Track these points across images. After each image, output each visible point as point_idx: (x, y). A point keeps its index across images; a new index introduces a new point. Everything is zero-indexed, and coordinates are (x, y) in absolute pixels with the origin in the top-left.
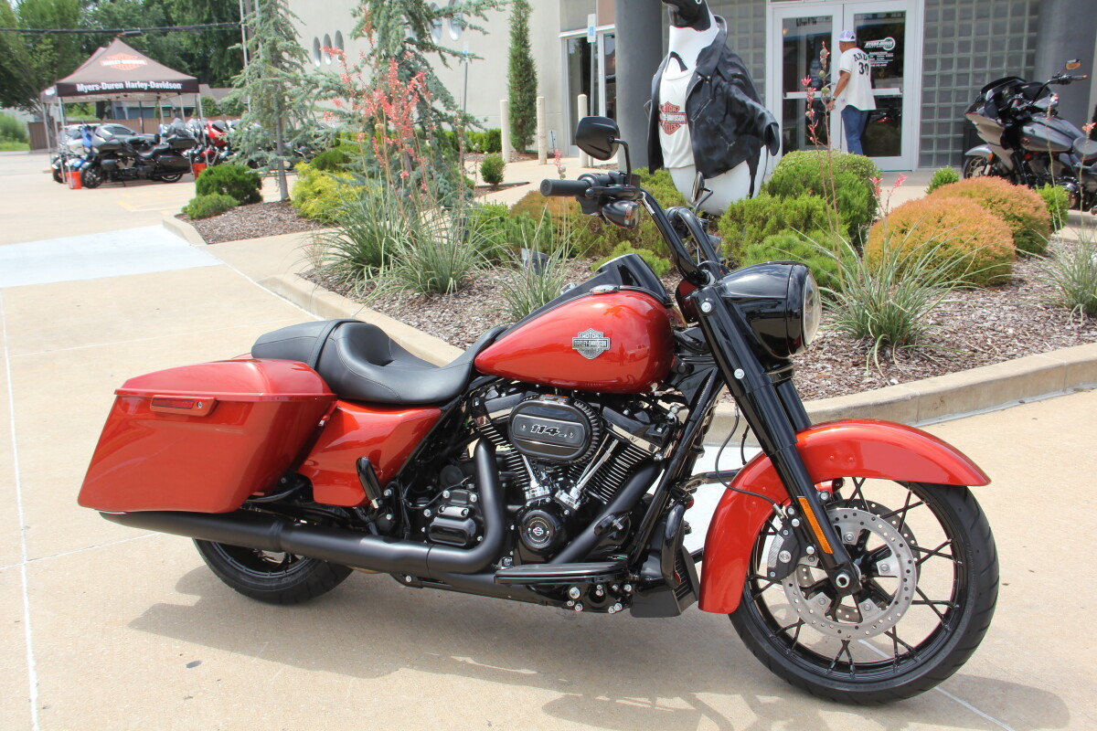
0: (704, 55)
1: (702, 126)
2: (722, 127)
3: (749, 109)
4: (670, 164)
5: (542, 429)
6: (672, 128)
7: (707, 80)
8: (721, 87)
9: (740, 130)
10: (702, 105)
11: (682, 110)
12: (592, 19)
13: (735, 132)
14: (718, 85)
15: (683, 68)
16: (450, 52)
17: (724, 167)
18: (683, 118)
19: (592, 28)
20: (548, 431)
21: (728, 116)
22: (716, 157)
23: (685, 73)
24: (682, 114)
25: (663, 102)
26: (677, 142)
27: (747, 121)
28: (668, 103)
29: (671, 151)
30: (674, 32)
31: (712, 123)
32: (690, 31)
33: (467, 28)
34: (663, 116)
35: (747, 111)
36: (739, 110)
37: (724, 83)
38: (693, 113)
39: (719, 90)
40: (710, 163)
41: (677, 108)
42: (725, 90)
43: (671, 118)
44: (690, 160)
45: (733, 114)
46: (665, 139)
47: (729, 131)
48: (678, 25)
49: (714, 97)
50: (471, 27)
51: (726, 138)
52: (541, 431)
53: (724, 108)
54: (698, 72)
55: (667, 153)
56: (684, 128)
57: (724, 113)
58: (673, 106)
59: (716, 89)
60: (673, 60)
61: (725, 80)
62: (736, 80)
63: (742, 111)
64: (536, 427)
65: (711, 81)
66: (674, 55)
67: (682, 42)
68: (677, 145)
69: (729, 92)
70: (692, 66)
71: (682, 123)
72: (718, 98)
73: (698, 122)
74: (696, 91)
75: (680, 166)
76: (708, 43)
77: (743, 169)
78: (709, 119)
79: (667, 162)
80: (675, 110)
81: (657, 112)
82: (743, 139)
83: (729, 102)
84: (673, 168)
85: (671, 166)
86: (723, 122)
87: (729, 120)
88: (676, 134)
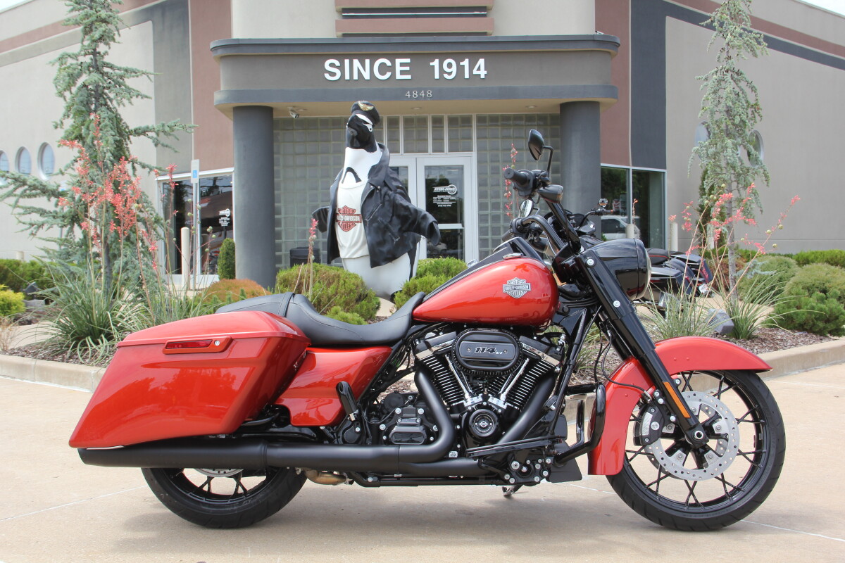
0: (374, 171)
1: (375, 225)
2: (390, 226)
3: (412, 211)
4: (347, 255)
5: (484, 349)
6: (347, 226)
7: (377, 189)
8: (388, 195)
9: (404, 229)
10: (374, 207)
11: (358, 211)
12: (195, 164)
13: (400, 230)
14: (386, 194)
15: (358, 180)
16: (140, 164)
17: (392, 257)
18: (358, 218)
19: (195, 172)
20: (488, 350)
21: (394, 218)
22: (385, 249)
23: (359, 183)
24: (358, 215)
25: (340, 205)
26: (353, 238)
27: (410, 221)
28: (345, 207)
29: (347, 245)
30: (350, 153)
31: (382, 222)
32: (363, 151)
33: (159, 146)
34: (340, 218)
35: (411, 214)
36: (403, 213)
37: (390, 193)
38: (368, 214)
39: (387, 198)
40: (380, 256)
41: (354, 211)
42: (392, 198)
43: (348, 218)
44: (365, 251)
45: (399, 216)
46: (341, 235)
47: (395, 228)
48: (353, 146)
49: (383, 203)
50: (163, 145)
51: (393, 234)
52: (483, 351)
53: (391, 211)
54: (370, 183)
55: (343, 246)
56: (359, 227)
57: (391, 215)
58: (350, 209)
59: (384, 197)
60: (350, 174)
61: (391, 190)
62: (399, 190)
63: (406, 213)
64: (479, 349)
65: (380, 190)
66: (350, 170)
67: (357, 160)
68: (352, 241)
69: (395, 199)
70: (365, 179)
71: (358, 222)
72: (386, 203)
73: (372, 221)
74: (369, 197)
75: (355, 256)
76: (376, 162)
77: (405, 258)
78: (380, 219)
79: (343, 254)
80: (352, 212)
81: (334, 215)
82: (405, 235)
83: (395, 207)
84: (348, 258)
85: (347, 257)
86: (390, 222)
87: (395, 220)
88: (352, 231)
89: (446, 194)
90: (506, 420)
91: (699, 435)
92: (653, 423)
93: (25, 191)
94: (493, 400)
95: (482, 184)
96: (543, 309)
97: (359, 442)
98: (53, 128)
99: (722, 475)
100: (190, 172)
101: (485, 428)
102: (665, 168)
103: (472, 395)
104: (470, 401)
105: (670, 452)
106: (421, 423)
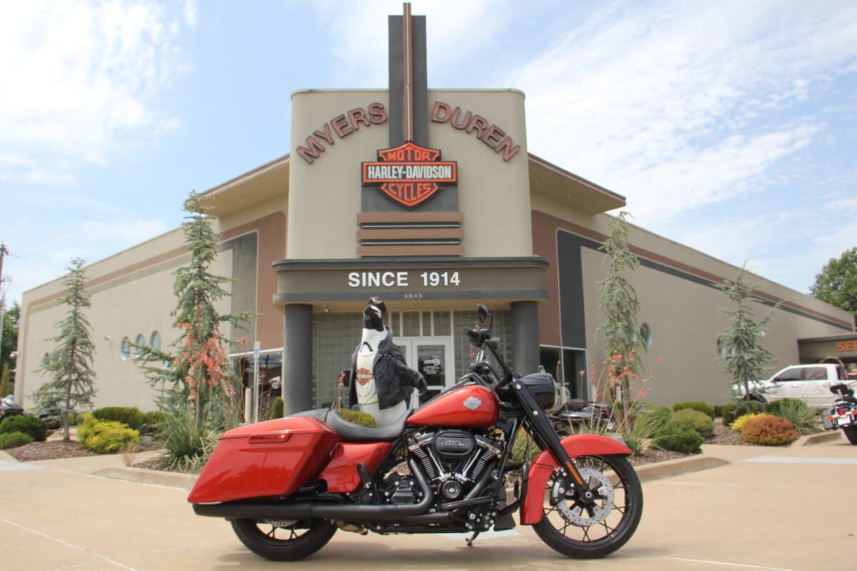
0: (382, 344)
1: (382, 381)
2: (393, 381)
3: (408, 371)
4: (363, 401)
5: (452, 442)
6: (364, 382)
7: (384, 356)
9: (402, 383)
10: (382, 368)
11: (371, 372)
12: (257, 345)
13: (400, 384)
14: (390, 360)
15: (371, 350)
16: (224, 339)
17: (394, 403)
18: (371, 376)
19: (257, 350)
20: (455, 443)
21: (396, 376)
22: (389, 397)
23: (372, 352)
24: (371, 374)
25: (359, 367)
26: (367, 390)
27: (407, 378)
28: (362, 369)
29: (363, 394)
30: (365, 331)
31: (388, 379)
32: (374, 331)
33: (238, 328)
34: (359, 376)
35: (407, 373)
36: (402, 372)
37: (393, 359)
38: (378, 374)
39: (391, 362)
40: (386, 402)
41: (368, 371)
42: (394, 362)
43: (364, 376)
44: (375, 398)
45: (399, 375)
46: (359, 388)
47: (396, 384)
48: (368, 327)
49: (388, 366)
50: (240, 327)
51: (395, 387)
52: (451, 444)
53: (394, 371)
54: (379, 352)
55: (360, 396)
56: (371, 383)
57: (393, 374)
58: (365, 370)
59: (389, 362)
60: (365, 346)
61: (393, 356)
62: (399, 357)
63: (404, 373)
64: (448, 442)
65: (386, 357)
66: (365, 343)
67: (370, 337)
68: (367, 392)
69: (396, 364)
70: (376, 349)
71: (371, 379)
72: (390, 366)
73: (380, 378)
74: (379, 362)
75: (369, 402)
76: (383, 338)
77: (403, 404)
78: (386, 377)
79: (360, 401)
80: (366, 372)
81: (355, 374)
82: (403, 388)
83: (397, 368)
84: (365, 404)
85: (363, 403)
86: (393, 379)
87: (397, 378)
88: (367, 385)
89: (432, 365)
90: (466, 488)
91: (589, 495)
92: (561, 489)
93: (150, 356)
94: (458, 476)
95: (457, 358)
96: (490, 417)
97: (372, 502)
98: (169, 315)
99: (605, 521)
100: (253, 350)
101: (453, 492)
102: (585, 347)
103: (444, 473)
104: (443, 476)
105: (572, 508)
106: (412, 491)
